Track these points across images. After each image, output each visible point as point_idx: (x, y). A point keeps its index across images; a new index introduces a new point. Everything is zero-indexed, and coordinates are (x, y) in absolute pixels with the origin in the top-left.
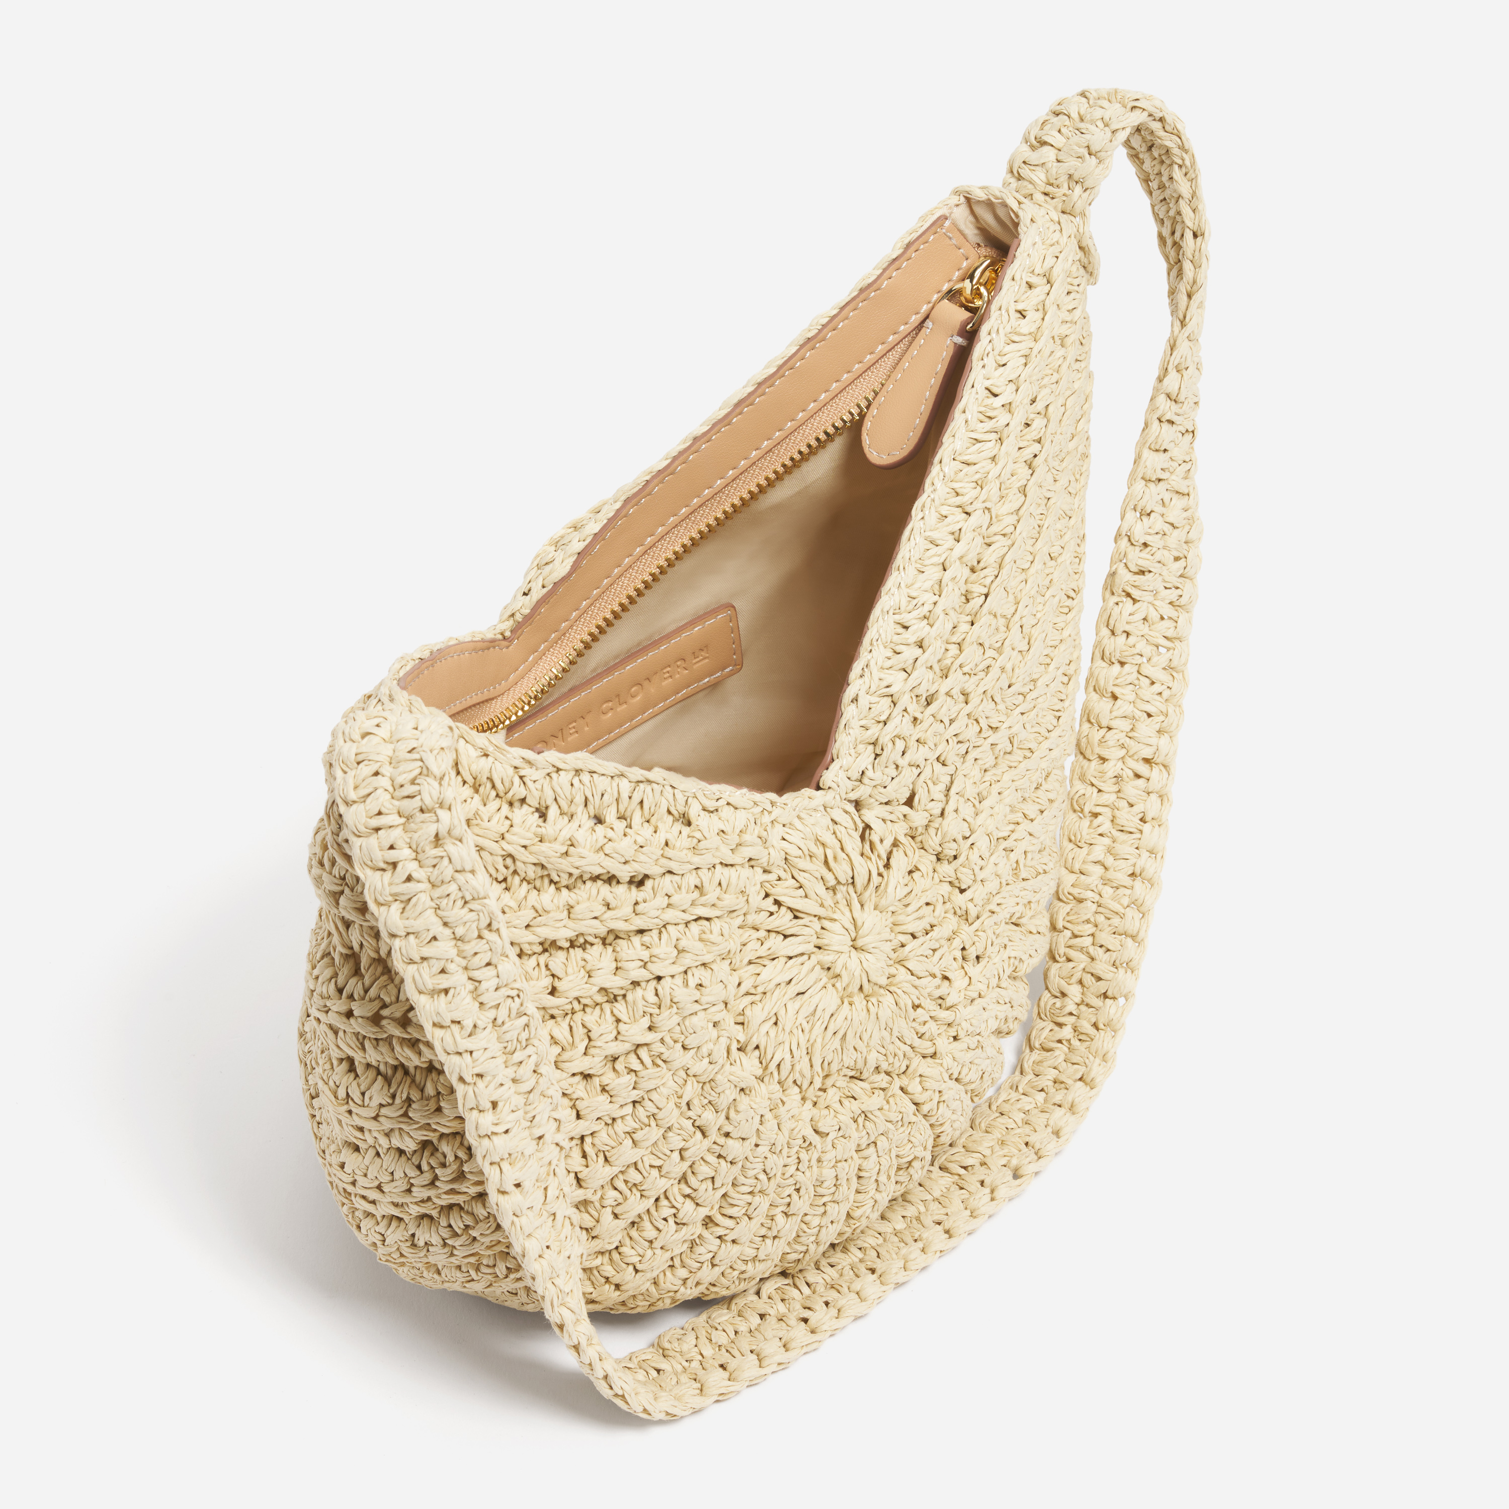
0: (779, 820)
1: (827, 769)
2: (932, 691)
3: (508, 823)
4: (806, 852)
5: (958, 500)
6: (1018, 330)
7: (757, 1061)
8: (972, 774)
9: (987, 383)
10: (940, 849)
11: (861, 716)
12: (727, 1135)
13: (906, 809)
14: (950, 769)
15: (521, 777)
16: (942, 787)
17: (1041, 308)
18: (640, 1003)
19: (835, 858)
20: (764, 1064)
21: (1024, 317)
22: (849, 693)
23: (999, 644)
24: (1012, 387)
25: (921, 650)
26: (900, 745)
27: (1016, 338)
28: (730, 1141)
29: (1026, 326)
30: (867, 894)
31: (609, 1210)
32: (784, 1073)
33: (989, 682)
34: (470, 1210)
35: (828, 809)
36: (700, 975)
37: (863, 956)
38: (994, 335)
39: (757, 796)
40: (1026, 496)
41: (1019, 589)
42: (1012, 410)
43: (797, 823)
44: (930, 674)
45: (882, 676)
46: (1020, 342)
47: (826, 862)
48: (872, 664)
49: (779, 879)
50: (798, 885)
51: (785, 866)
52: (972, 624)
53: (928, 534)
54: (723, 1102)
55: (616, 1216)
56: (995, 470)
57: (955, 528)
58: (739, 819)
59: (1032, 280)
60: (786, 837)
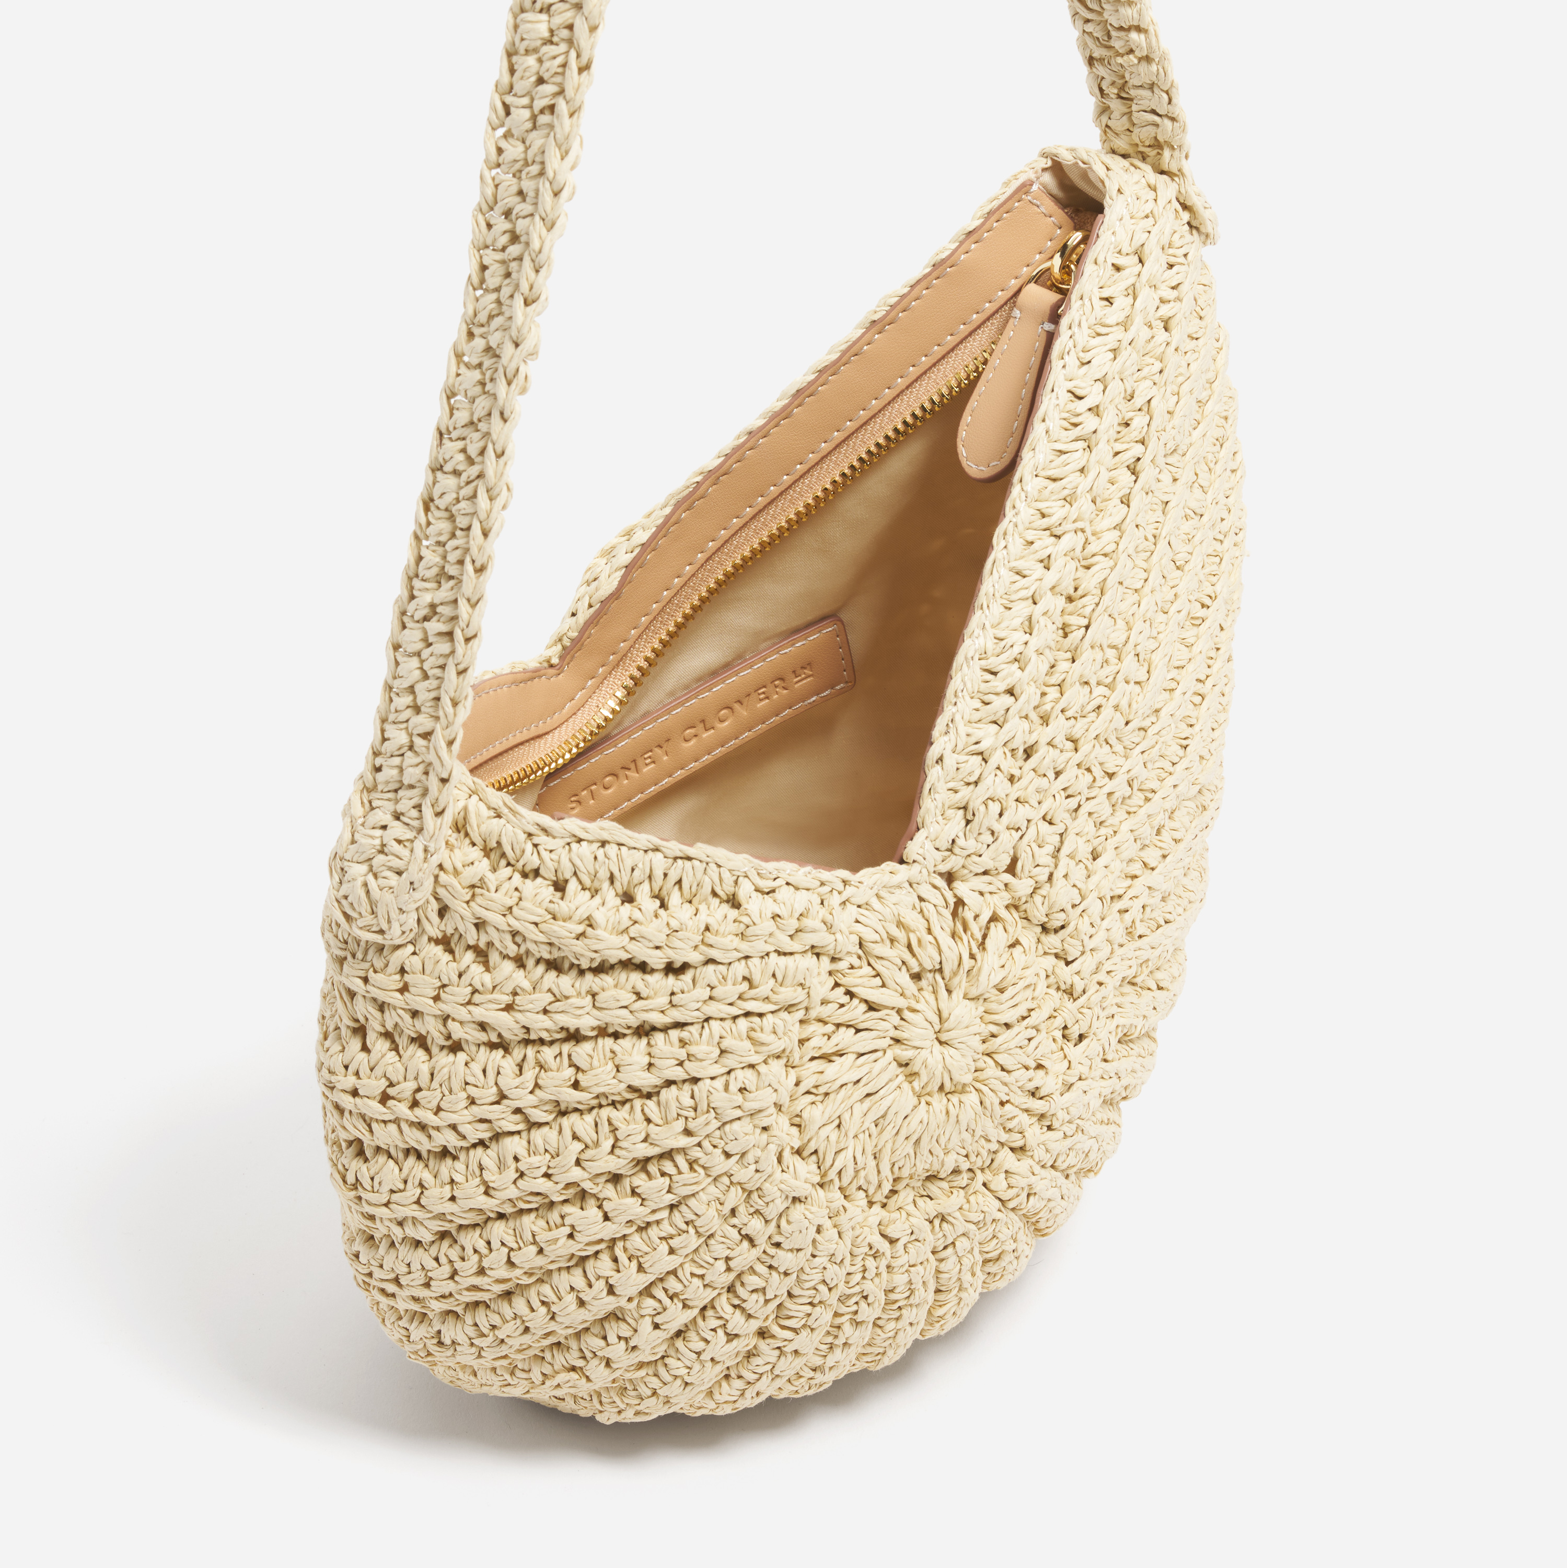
0: (852, 900)
1: (912, 839)
2: (1031, 742)
3: (518, 895)
4: (885, 937)
5: (1046, 522)
6: (1103, 320)
7: (815, 1166)
8: (1086, 830)
9: (1070, 385)
10: (1046, 920)
11: (949, 778)
12: (778, 1245)
13: (1007, 877)
14: (1060, 828)
15: (536, 845)
16: (1049, 849)
17: (1130, 291)
18: (673, 1106)
19: (920, 942)
20: (823, 1171)
21: (1112, 304)
22: (933, 753)
23: (1110, 679)
24: (1100, 386)
25: (1012, 698)
26: (995, 808)
27: (1103, 330)
28: (780, 1252)
29: (1114, 315)
30: (956, 981)
31: (648, 1320)
32: (846, 1181)
33: (1100, 724)
34: (496, 1309)
35: (915, 886)
36: (744, 1077)
37: (947, 1050)
38: (1075, 329)
39: (825, 875)
40: (1129, 506)
41: (1130, 613)
42: (1100, 413)
43: (876, 902)
44: (1025, 725)
45: (970, 731)
46: (1107, 334)
47: (909, 947)
48: (958, 718)
49: (852, 967)
50: (874, 973)
51: (860, 952)
52: (1074, 661)
53: (1013, 564)
54: (772, 1212)
55: (656, 1326)
56: (1084, 483)
57: (1043, 554)
58: (801, 900)
59: (1120, 261)
60: (861, 919)
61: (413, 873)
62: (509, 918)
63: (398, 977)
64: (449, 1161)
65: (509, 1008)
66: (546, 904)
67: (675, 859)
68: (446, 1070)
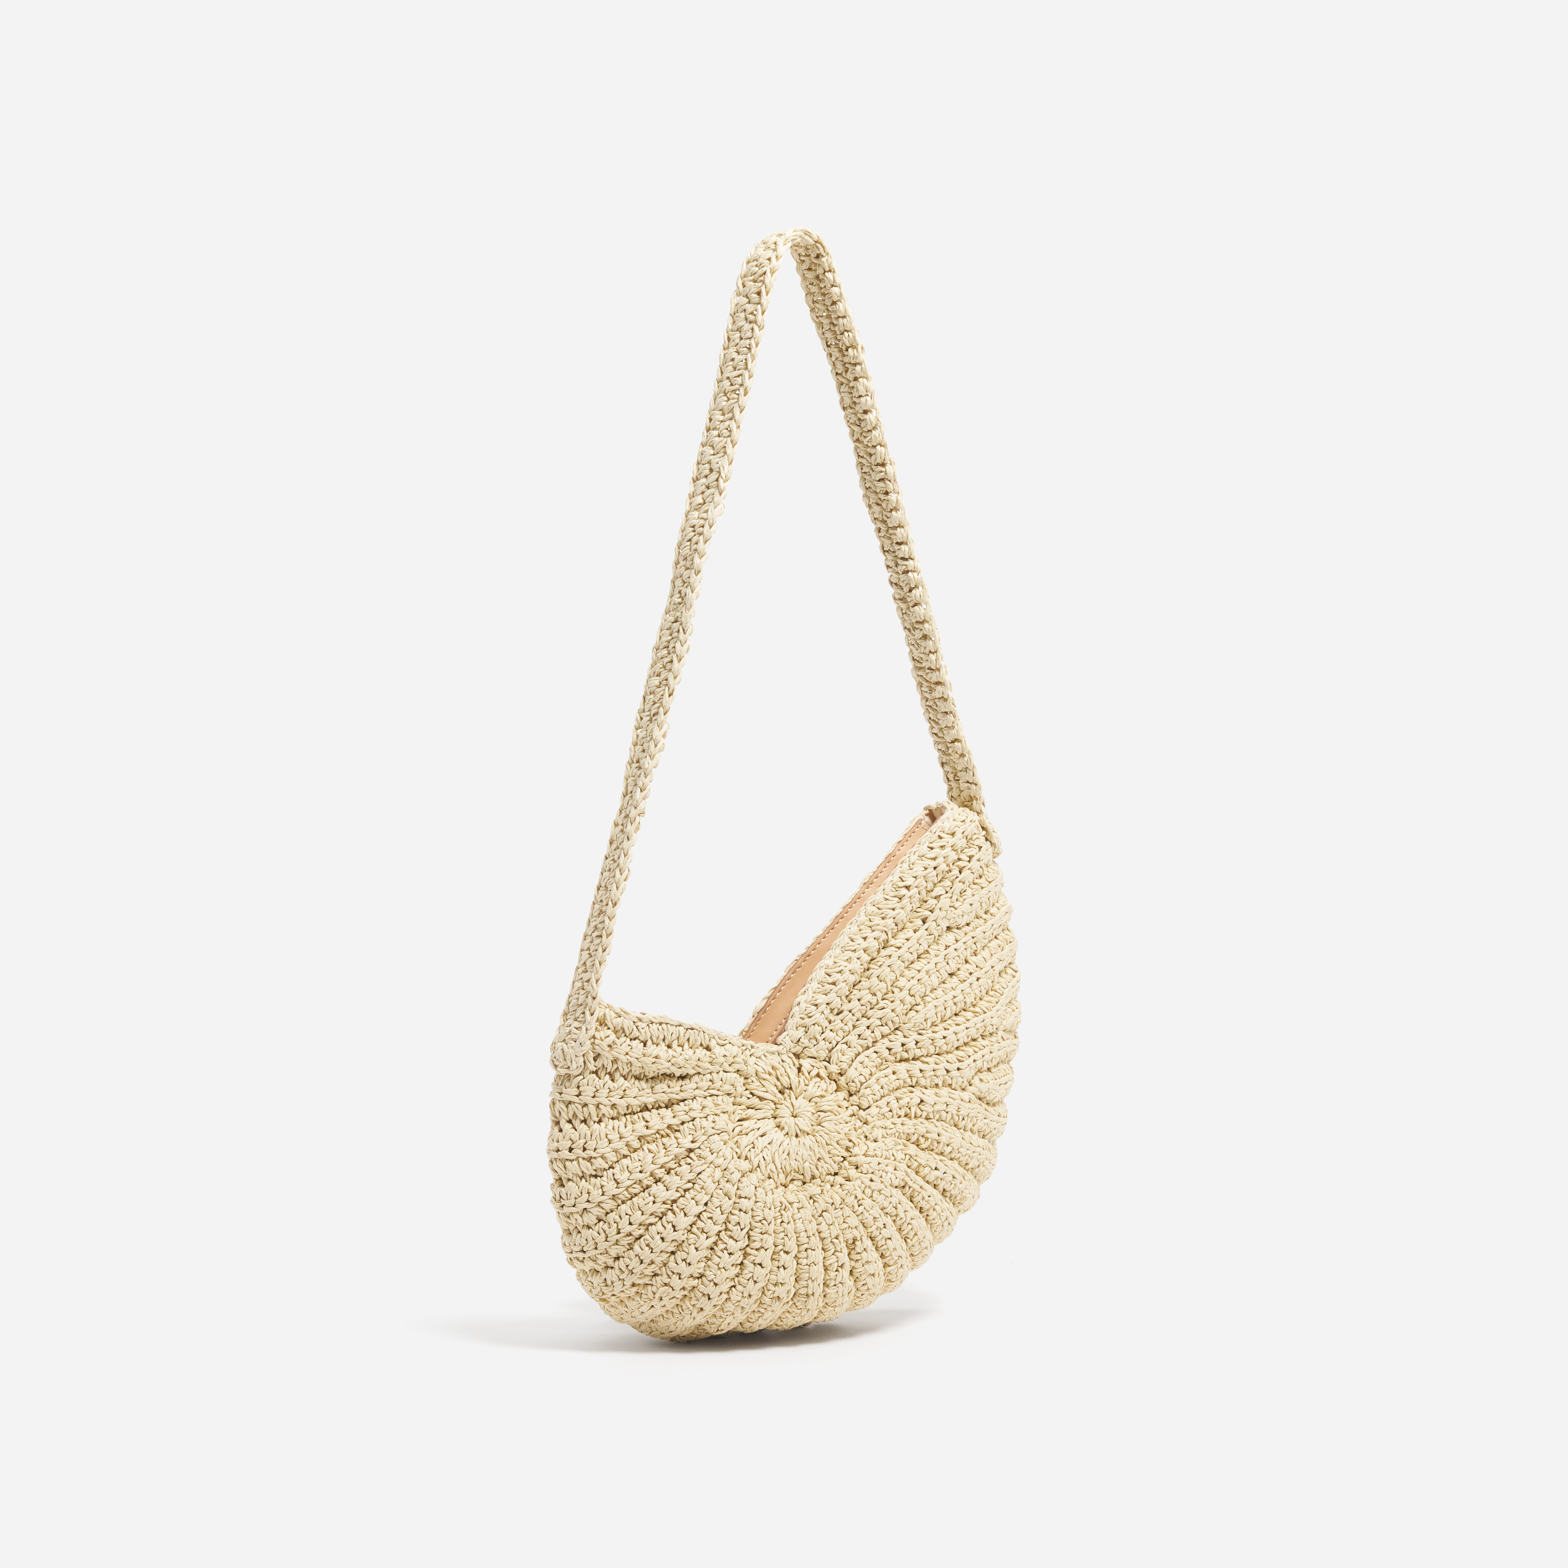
1: (781, 1034)
3: (630, 1047)
4: (767, 1072)
6: (925, 855)
7: (748, 1163)
9: (901, 875)
11: (801, 1013)
12: (740, 1198)
15: (637, 1027)
17: (942, 847)
18: (687, 1131)
24: (914, 879)
25: (834, 986)
35: (780, 1054)
39: (744, 1042)
42: (909, 889)
43: (763, 1057)
46: (925, 861)
47: (777, 1077)
48: (810, 989)
49: (753, 1082)
50: (762, 1086)
51: (756, 1076)
54: (734, 1179)
57: (864, 936)
58: (735, 1050)
59: (942, 835)
60: (757, 1063)
61: (582, 1039)
62: (627, 1056)
63: (576, 1090)
65: (622, 1097)
67: (686, 1029)
68: (598, 1130)
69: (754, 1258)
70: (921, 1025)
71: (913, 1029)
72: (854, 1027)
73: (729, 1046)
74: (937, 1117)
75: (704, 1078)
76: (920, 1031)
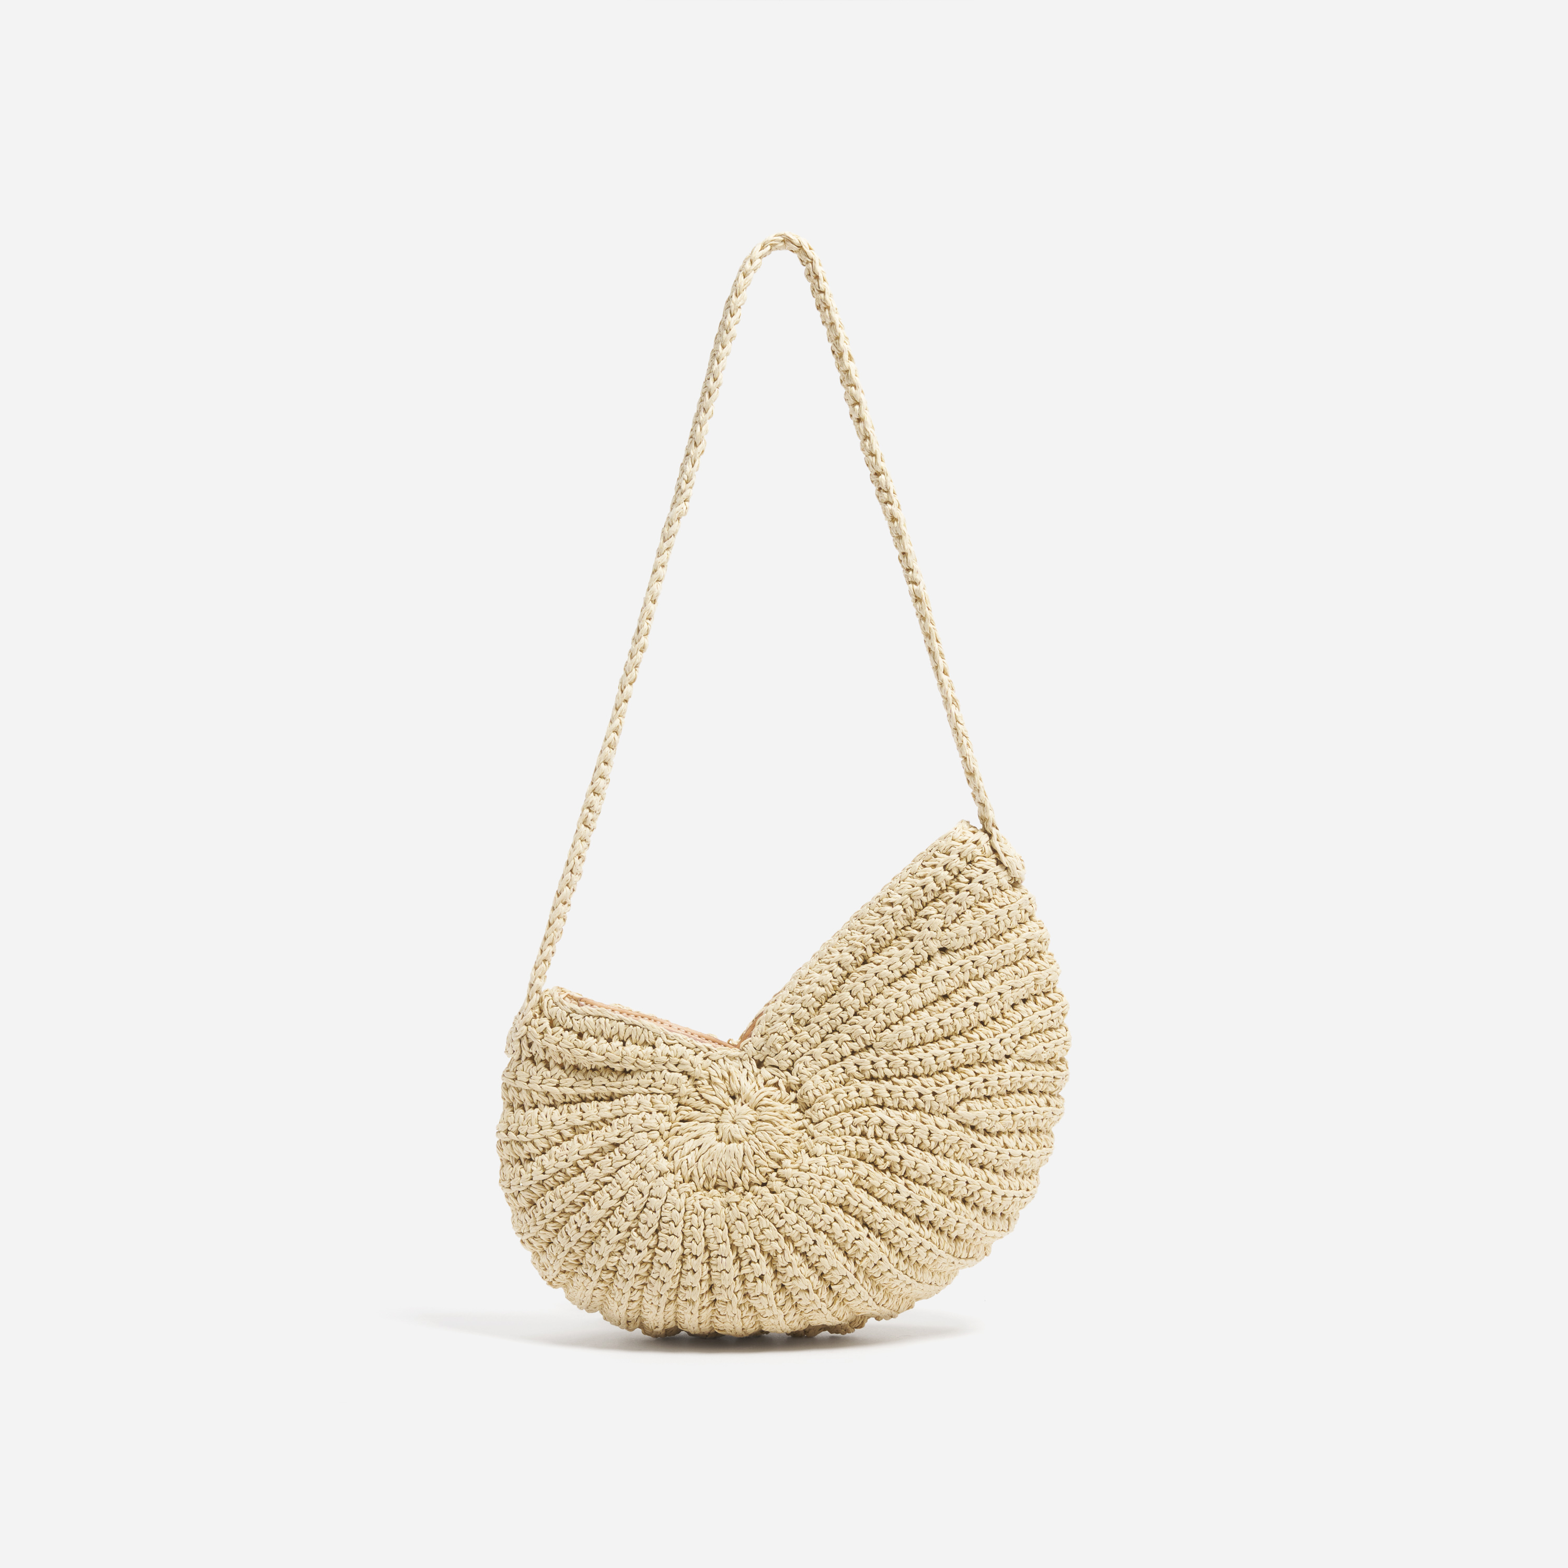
3: (562, 1037)
15: (571, 1018)
43: (721, 1061)
62: (558, 1047)
64: (531, 1162)
65: (557, 1086)
66: (573, 1041)
67: (630, 1025)
68: (530, 1115)
69: (659, 1258)
70: (894, 1045)
71: (885, 1048)
72: (823, 1040)
73: (677, 1046)
74: (902, 1139)
75: (646, 1075)
76: (895, 1051)
